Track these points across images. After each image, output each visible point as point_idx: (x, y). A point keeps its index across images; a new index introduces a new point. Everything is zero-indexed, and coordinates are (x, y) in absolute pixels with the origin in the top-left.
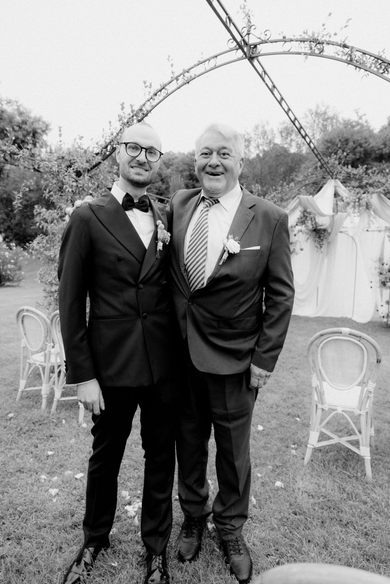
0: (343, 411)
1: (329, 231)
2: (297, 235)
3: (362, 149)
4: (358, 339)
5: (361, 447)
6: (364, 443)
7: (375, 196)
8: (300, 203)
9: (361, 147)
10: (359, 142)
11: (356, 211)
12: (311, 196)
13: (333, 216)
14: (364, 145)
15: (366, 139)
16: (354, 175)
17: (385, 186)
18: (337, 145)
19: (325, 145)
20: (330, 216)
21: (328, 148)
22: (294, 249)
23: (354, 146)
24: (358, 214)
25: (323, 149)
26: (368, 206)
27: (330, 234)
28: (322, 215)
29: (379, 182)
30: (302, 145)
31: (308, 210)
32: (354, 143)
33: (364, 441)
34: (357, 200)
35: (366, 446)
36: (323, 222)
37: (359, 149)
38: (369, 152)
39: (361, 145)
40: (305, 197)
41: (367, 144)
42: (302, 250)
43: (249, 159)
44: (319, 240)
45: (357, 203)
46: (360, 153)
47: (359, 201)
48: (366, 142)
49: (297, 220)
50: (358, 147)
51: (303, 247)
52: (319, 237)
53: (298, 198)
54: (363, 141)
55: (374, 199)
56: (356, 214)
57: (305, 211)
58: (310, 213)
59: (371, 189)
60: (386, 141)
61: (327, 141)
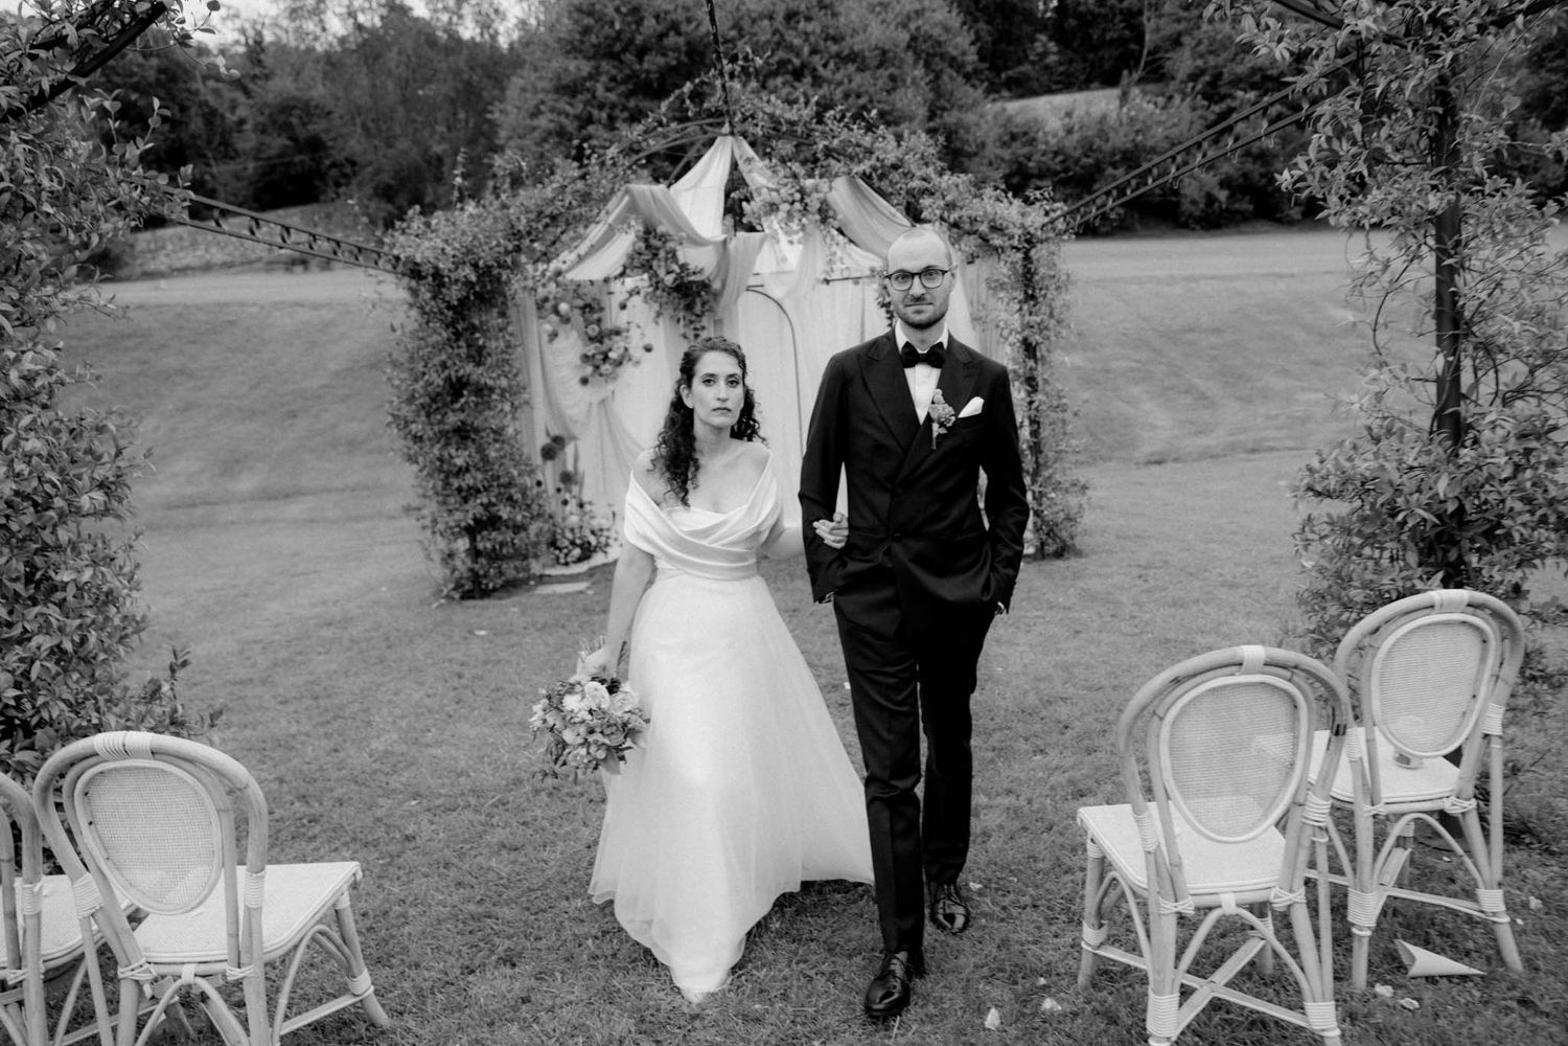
0: (1238, 905)
1: (716, 285)
2: (629, 304)
3: (681, 40)
4: (1287, 674)
5: (1309, 1005)
6: (1318, 990)
7: (840, 183)
8: (633, 208)
9: (679, 34)
10: (669, 17)
11: (794, 226)
12: (662, 187)
13: (725, 242)
14: (684, 28)
15: (686, 9)
16: (792, 123)
17: (874, 157)
18: (612, 24)
19: (576, 22)
20: (715, 243)
21: (586, 31)
22: (626, 349)
23: (660, 28)
24: (801, 234)
25: (569, 31)
26: (825, 213)
27: (717, 295)
28: (697, 241)
29: (858, 145)
30: (493, 16)
31: (661, 229)
32: (657, 17)
33: (1315, 982)
34: (798, 196)
35: (1324, 1000)
36: (700, 260)
37: (672, 39)
38: (701, 48)
39: (675, 27)
40: (644, 188)
41: (692, 26)
42: (648, 349)
43: (310, 50)
44: (690, 317)
45: (797, 206)
46: (677, 49)
47: (802, 200)
48: (689, 20)
49: (624, 260)
50: (672, 33)
51: (647, 341)
52: (689, 308)
53: (627, 191)
54: (680, 16)
55: (839, 193)
56: (795, 238)
57: (648, 232)
58: (664, 238)
59: (835, 166)
60: (742, 18)
61: (579, 10)
